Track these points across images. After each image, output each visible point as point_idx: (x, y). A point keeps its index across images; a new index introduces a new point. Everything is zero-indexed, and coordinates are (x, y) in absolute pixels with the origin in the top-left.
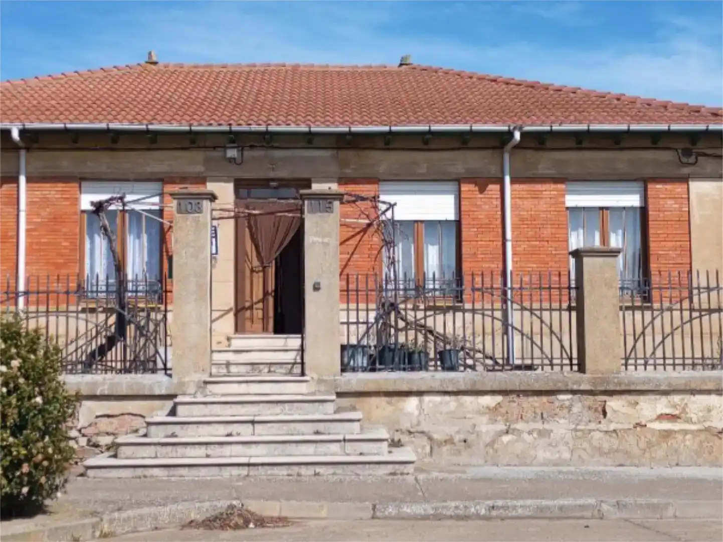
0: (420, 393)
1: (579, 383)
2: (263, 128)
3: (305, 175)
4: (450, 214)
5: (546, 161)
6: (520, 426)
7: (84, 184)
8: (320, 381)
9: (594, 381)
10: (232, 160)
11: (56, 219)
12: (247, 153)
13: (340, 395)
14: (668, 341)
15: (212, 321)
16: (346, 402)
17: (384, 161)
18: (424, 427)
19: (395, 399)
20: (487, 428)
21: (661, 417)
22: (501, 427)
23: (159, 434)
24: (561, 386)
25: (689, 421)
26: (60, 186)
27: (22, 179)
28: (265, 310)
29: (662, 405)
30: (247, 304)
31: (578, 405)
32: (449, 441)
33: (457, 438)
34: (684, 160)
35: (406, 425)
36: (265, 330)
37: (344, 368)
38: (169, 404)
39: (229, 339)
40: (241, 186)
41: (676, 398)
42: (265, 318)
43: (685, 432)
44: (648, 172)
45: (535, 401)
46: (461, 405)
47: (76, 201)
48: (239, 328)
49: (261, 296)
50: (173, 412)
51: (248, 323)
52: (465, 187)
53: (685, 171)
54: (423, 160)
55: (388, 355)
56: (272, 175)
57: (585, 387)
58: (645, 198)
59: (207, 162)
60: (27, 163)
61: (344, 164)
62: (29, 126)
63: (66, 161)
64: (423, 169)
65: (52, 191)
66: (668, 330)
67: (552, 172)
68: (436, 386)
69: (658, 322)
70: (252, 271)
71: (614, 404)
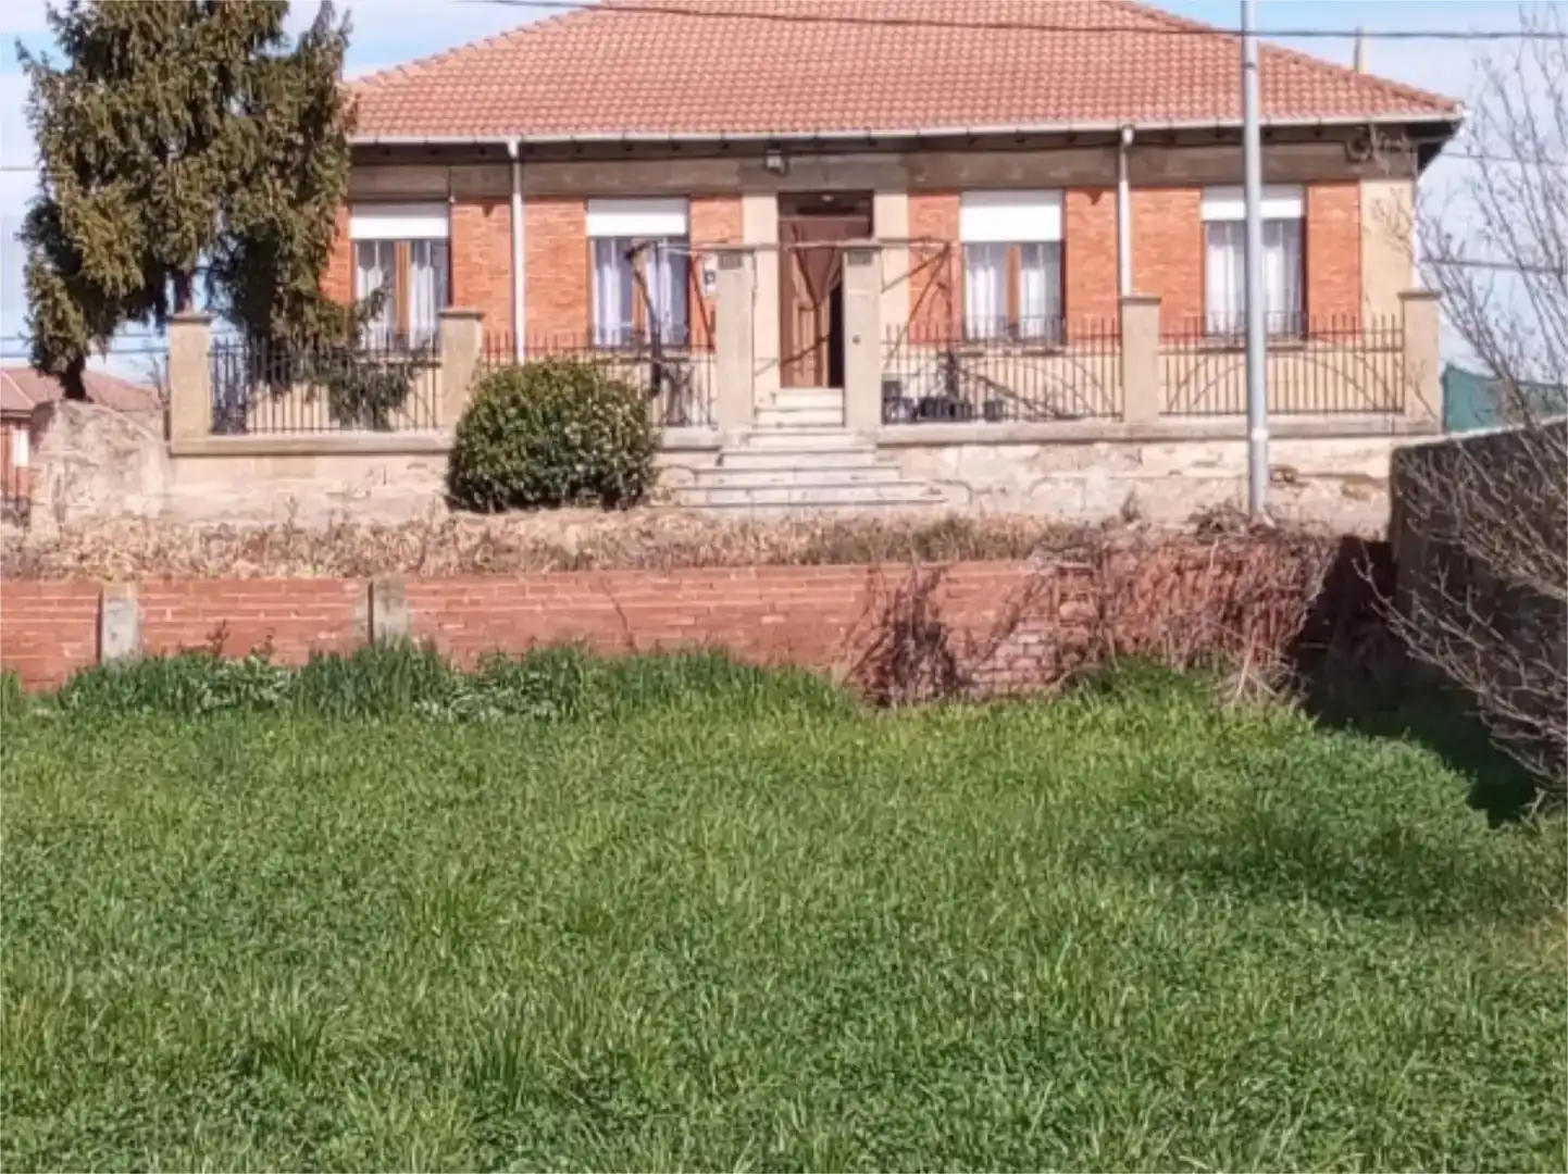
0: (959, 444)
1: (1116, 430)
2: (810, 134)
3: (865, 185)
4: (1053, 233)
5: (1175, 161)
6: (1055, 475)
7: (591, 203)
8: (860, 433)
9: (1131, 430)
10: (775, 170)
11: (558, 249)
12: (793, 160)
13: (882, 446)
14: (1212, 390)
15: (755, 374)
16: (886, 453)
17: (968, 165)
18: (965, 477)
19: (935, 451)
20: (1025, 477)
21: (1198, 464)
22: (1038, 475)
23: (706, 480)
24: (1097, 435)
25: (1225, 467)
26: (563, 207)
27: (517, 199)
28: (818, 358)
29: (1199, 452)
30: (796, 352)
31: (1116, 454)
32: (988, 491)
33: (996, 487)
34: (1354, 154)
35: (944, 476)
36: (818, 383)
37: (886, 420)
38: (714, 456)
39: (774, 396)
40: (787, 202)
41: (1213, 445)
42: (818, 370)
43: (1220, 479)
44: (1309, 171)
45: (1073, 451)
46: (998, 456)
47: (580, 225)
48: (786, 381)
49: (812, 342)
50: (720, 461)
51: (797, 375)
52: (1072, 197)
53: (1357, 169)
54: (1018, 163)
55: (929, 407)
56: (824, 186)
57: (1122, 435)
58: (1306, 206)
59: (744, 173)
60: (523, 177)
61: (915, 171)
62: (531, 138)
63: (569, 174)
64: (1017, 175)
65: (554, 213)
66: (1212, 377)
67: (1182, 175)
68: (974, 437)
69: (1202, 370)
70: (802, 309)
71: (1151, 452)
